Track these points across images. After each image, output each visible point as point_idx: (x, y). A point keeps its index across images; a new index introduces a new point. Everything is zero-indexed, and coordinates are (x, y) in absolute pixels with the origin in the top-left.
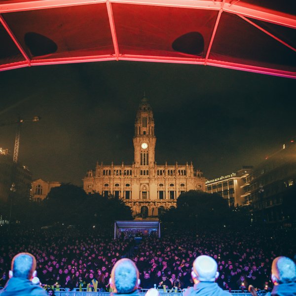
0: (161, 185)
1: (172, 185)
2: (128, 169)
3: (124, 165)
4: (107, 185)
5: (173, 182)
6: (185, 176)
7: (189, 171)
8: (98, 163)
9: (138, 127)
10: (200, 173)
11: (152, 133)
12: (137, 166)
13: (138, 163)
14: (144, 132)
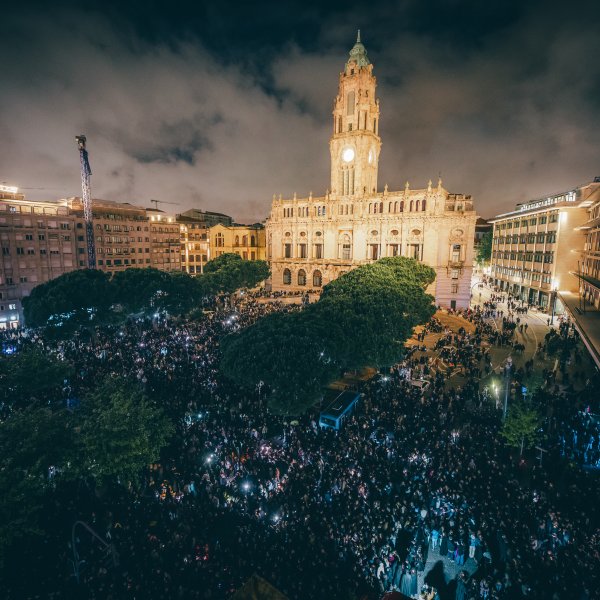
0: (374, 232)
1: (395, 232)
2: (319, 204)
3: (313, 196)
4: (288, 234)
5: (397, 227)
6: (422, 214)
7: (430, 203)
8: (274, 196)
9: (338, 117)
10: (464, 203)
11: (362, 126)
12: (333, 197)
13: (335, 191)
14: (351, 125)
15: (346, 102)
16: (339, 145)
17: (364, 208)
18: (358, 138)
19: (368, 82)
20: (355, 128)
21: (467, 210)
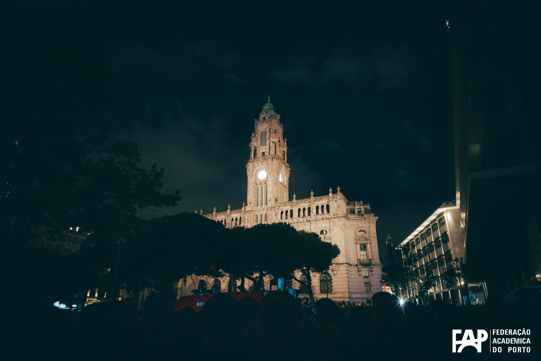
2: (236, 215)
6: (327, 215)
9: (253, 149)
10: (362, 207)
11: (272, 153)
12: (248, 208)
13: (250, 203)
14: (263, 154)
15: (259, 138)
16: (254, 166)
17: (276, 215)
18: (269, 161)
19: (277, 125)
20: (267, 154)
21: (366, 213)
